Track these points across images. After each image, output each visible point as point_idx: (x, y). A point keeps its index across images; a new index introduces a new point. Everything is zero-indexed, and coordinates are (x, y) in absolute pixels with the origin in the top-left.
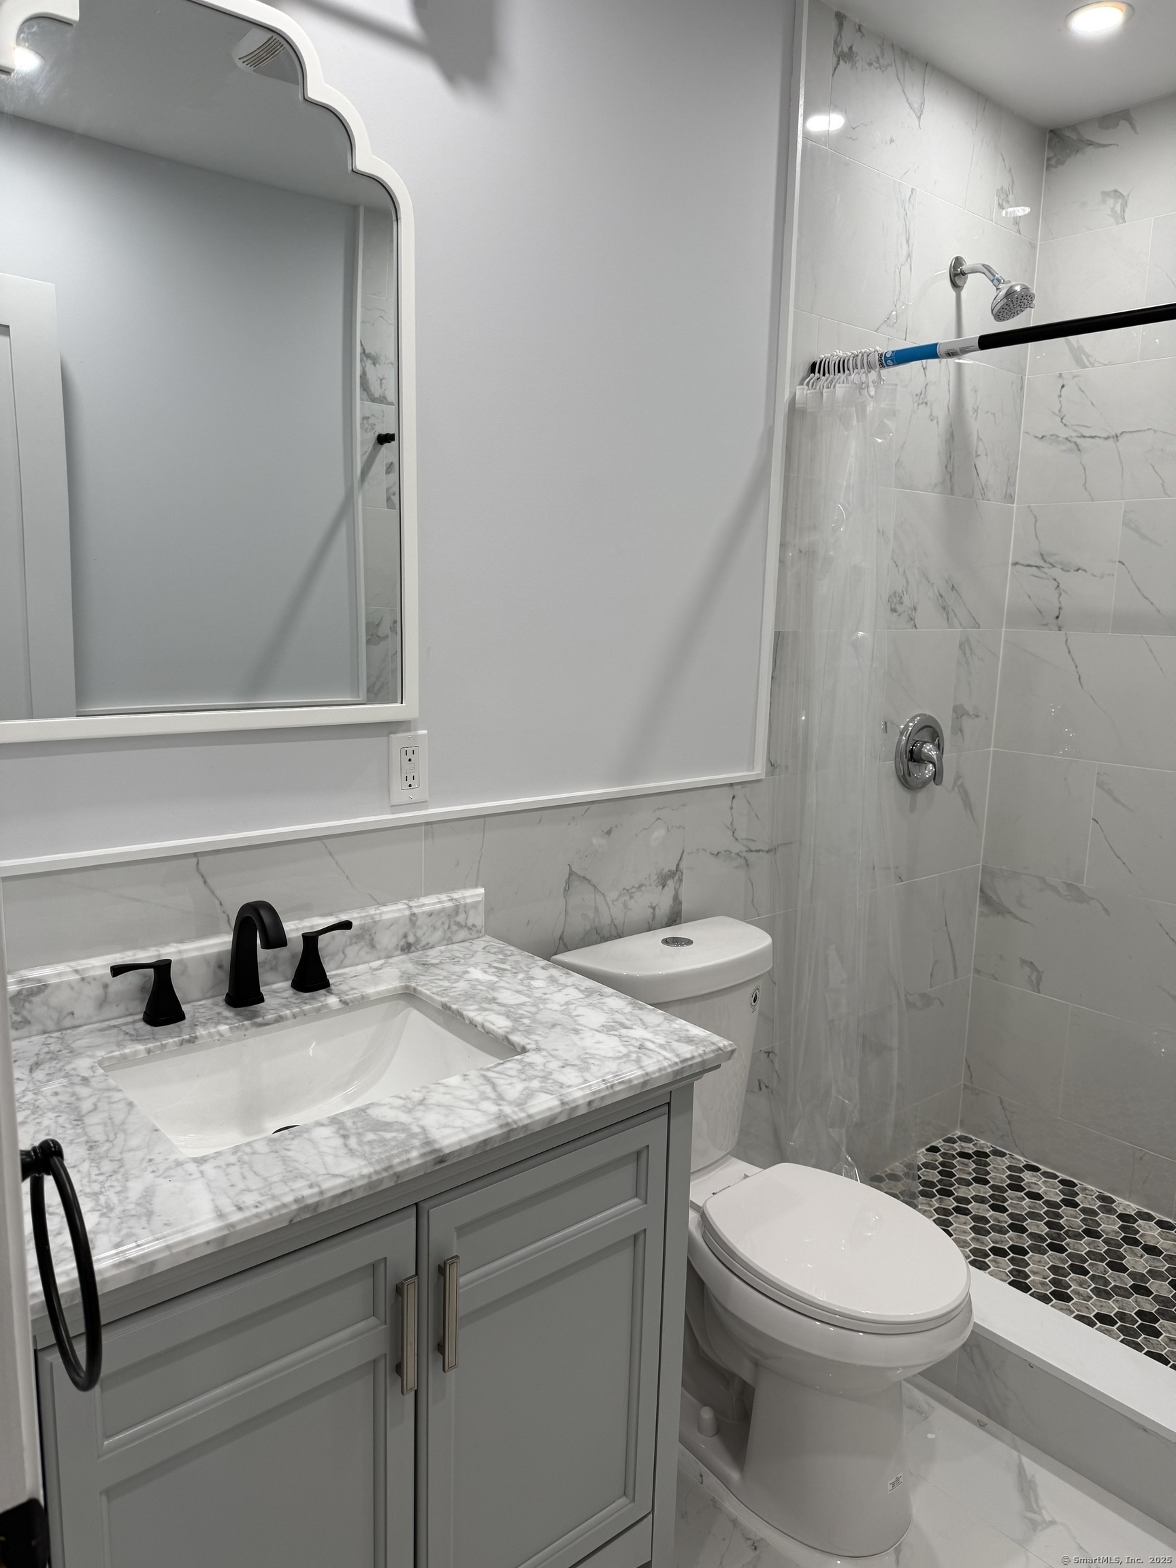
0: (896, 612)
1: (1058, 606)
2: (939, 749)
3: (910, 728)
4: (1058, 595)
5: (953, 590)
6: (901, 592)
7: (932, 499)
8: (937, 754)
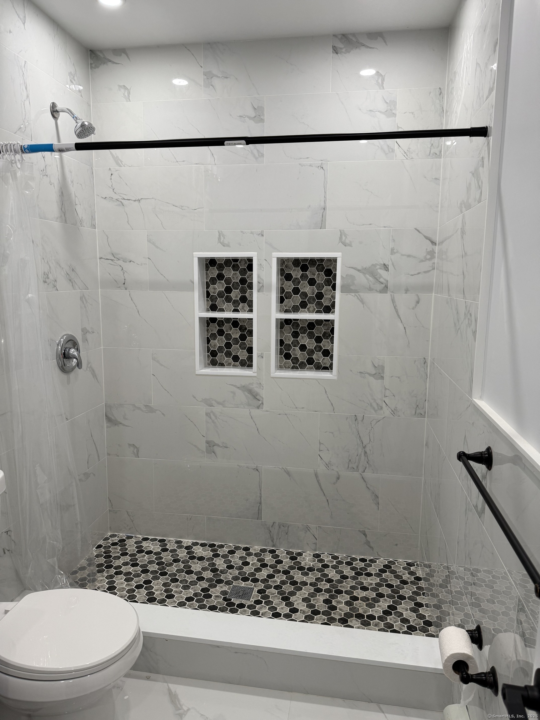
0: (46, 282)
1: (124, 278)
2: (78, 351)
3: (62, 342)
4: (123, 273)
5: (73, 271)
6: (47, 272)
7: (57, 225)
8: (77, 354)
